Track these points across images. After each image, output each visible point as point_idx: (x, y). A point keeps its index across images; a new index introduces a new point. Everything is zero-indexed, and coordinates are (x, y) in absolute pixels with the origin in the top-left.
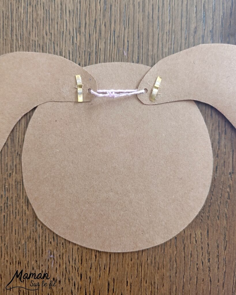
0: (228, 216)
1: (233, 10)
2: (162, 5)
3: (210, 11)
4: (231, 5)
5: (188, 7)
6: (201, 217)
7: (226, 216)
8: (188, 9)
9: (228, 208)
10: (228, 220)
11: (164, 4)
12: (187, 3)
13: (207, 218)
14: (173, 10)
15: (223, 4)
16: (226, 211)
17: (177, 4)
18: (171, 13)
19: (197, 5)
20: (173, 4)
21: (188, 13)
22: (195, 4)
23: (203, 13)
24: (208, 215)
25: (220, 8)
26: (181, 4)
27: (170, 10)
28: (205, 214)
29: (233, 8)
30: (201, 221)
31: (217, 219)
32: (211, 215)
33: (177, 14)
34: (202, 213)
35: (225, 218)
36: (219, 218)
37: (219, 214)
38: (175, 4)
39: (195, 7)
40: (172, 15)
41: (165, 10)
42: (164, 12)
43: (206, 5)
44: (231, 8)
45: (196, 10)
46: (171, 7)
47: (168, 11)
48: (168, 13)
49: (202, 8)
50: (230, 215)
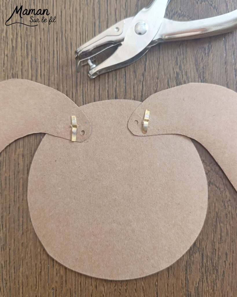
0: (144, 288)
1: (144, 93)
2: (75, 91)
3: (121, 95)
4: (142, 88)
5: (101, 92)
6: (119, 290)
7: (143, 288)
8: (101, 94)
9: (144, 281)
10: (145, 293)
11: (77, 90)
12: (99, 88)
13: (125, 291)
14: (86, 95)
15: (134, 87)
16: (143, 284)
17: (90, 89)
18: (84, 99)
19: (109, 89)
20: (86, 89)
21: (101, 98)
22: (107, 89)
23: (115, 96)
24: (126, 288)
25: (131, 92)
26: (94, 89)
27: (83, 96)
28: (123, 287)
29: (144, 90)
30: (119, 293)
31: (135, 291)
32: (129, 288)
33: (90, 99)
34: (120, 287)
35: (142, 290)
36: (137, 291)
37: (136, 287)
38: (88, 90)
39: (107, 91)
40: (86, 101)
41: (79, 95)
42: (78, 98)
43: (117, 89)
44: (141, 91)
45: (108, 94)
46: (84, 93)
47: (82, 97)
48: (82, 99)
49: (114, 92)
50: (147, 288)
